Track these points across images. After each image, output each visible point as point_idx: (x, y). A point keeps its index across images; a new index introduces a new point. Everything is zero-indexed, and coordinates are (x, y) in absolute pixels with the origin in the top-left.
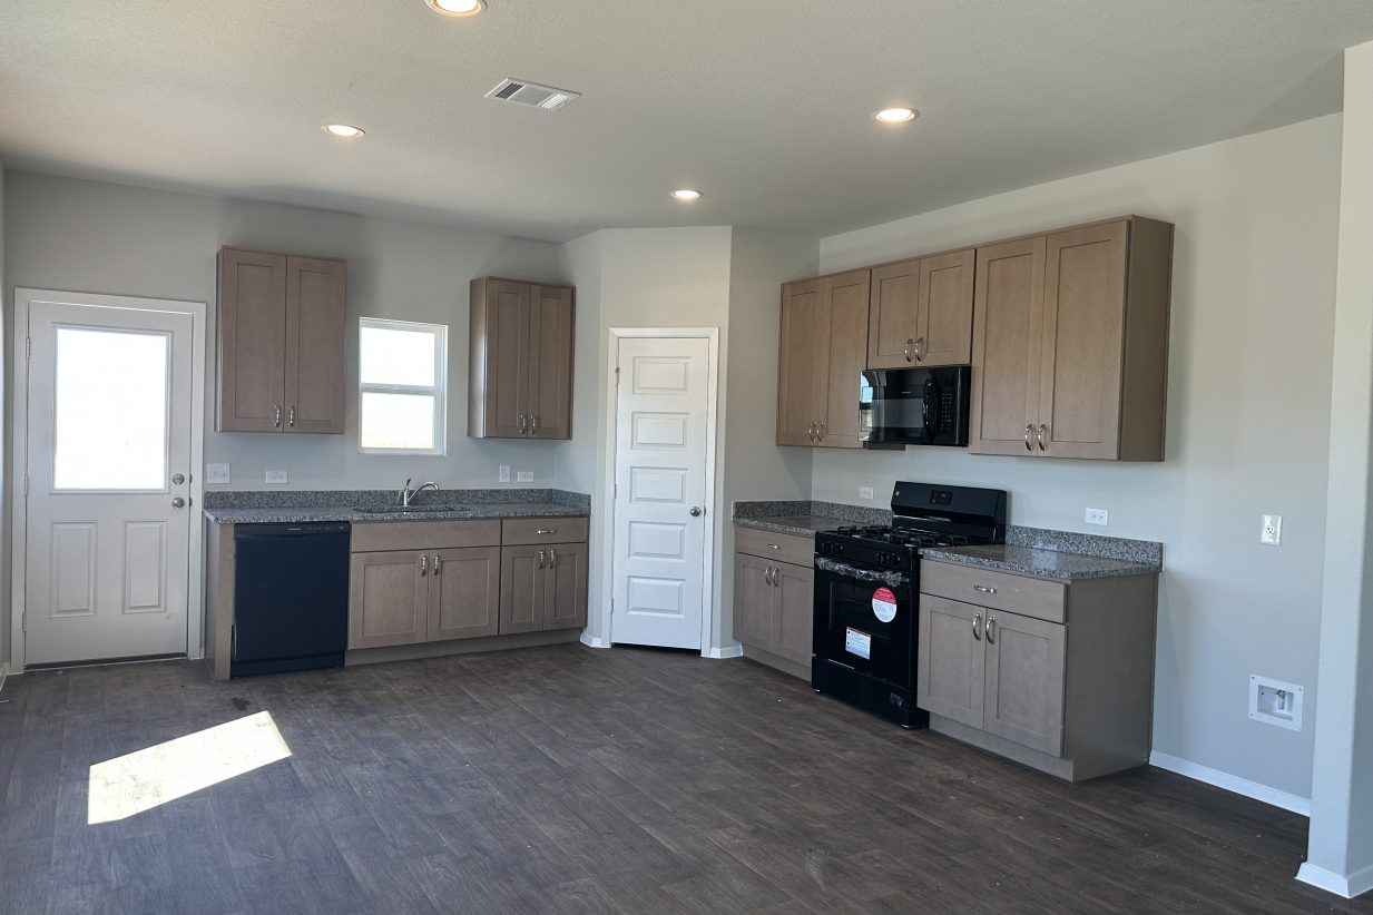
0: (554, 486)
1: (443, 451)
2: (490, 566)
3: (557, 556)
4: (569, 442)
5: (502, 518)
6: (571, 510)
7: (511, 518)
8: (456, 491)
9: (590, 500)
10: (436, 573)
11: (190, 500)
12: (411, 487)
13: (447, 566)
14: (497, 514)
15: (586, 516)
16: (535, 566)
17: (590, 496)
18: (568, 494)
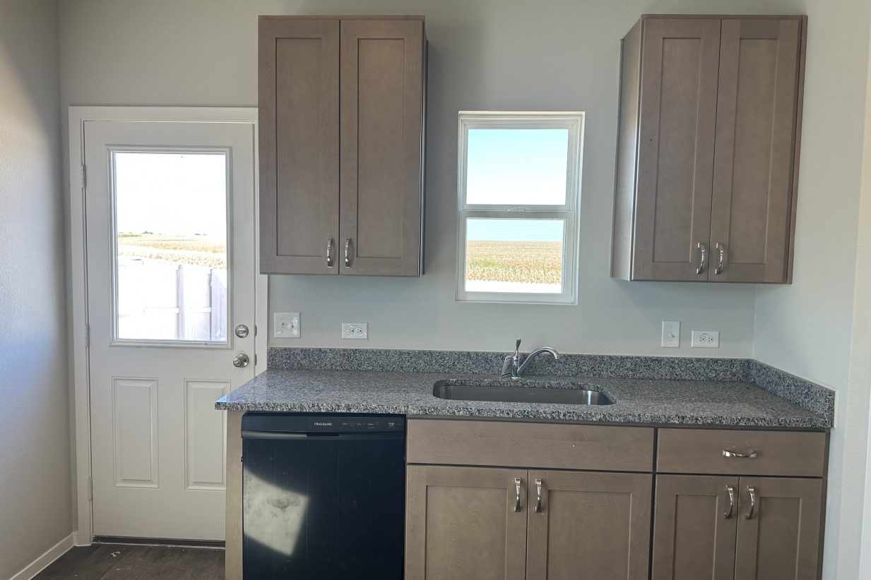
0: (753, 356)
1: (572, 299)
2: (634, 507)
3: (761, 499)
4: (785, 287)
5: (656, 426)
6: (793, 418)
7: (673, 426)
8: (591, 358)
9: (832, 402)
10: (539, 510)
11: (256, 356)
12: (524, 349)
13: (558, 498)
14: (647, 417)
15: (821, 429)
16: (718, 513)
17: (832, 393)
18: (782, 376)
